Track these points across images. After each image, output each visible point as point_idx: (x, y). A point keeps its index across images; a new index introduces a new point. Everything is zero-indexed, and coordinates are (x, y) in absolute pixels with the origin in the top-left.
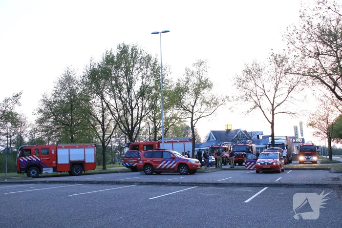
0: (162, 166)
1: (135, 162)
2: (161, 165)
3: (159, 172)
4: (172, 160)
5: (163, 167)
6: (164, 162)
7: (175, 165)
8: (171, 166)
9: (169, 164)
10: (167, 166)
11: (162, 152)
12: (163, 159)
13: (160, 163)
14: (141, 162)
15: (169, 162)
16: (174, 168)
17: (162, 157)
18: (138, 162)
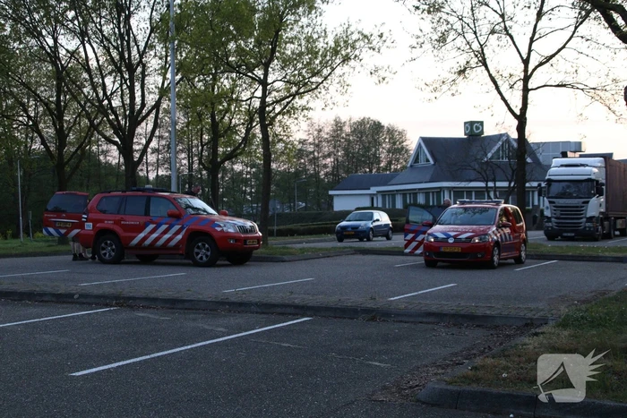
0: (145, 238)
1: (74, 226)
2: (142, 235)
3: (150, 256)
4: (172, 220)
5: (148, 242)
6: (151, 226)
7: (180, 237)
8: (170, 240)
9: (165, 232)
10: (157, 239)
11: (149, 198)
12: (148, 218)
13: (140, 228)
14: (89, 226)
15: (164, 227)
16: (177, 246)
17: (147, 213)
18: (81, 225)
